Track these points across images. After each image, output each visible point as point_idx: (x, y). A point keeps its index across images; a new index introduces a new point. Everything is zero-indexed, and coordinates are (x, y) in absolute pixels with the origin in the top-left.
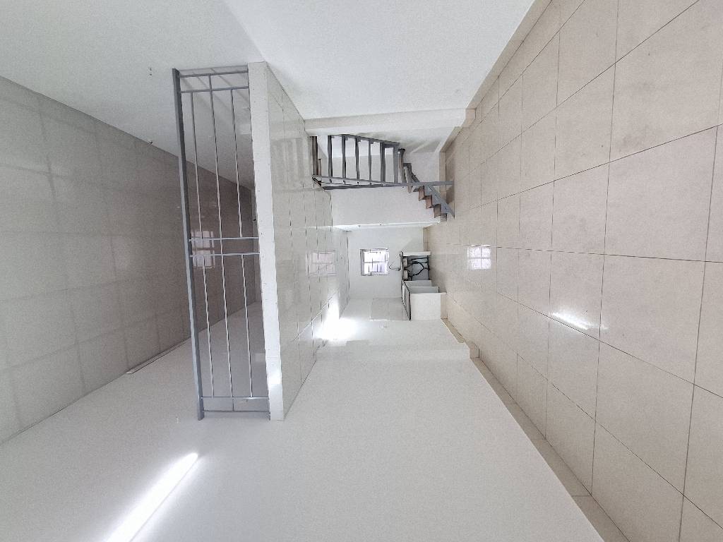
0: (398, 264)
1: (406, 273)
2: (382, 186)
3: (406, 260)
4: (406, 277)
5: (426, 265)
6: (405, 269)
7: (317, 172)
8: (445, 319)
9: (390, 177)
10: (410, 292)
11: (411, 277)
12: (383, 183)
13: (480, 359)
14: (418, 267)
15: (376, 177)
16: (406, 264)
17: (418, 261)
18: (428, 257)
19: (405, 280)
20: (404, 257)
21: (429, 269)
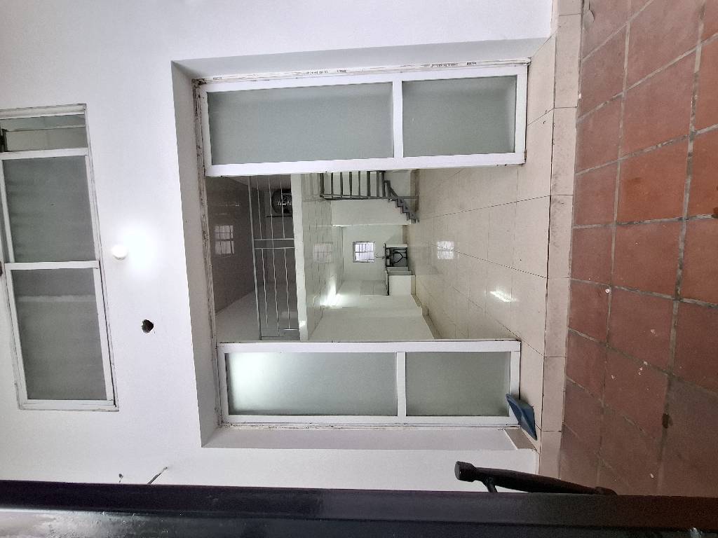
0: (382, 253)
1: (388, 260)
2: (367, 198)
3: (388, 251)
4: (388, 264)
5: (404, 255)
6: (387, 257)
7: (323, 191)
8: (414, 294)
9: (374, 193)
10: (389, 274)
11: (392, 264)
12: (369, 196)
13: (428, 315)
14: (398, 256)
15: (364, 193)
16: (388, 254)
17: (399, 251)
18: (406, 249)
19: (387, 266)
20: (386, 249)
21: (407, 258)
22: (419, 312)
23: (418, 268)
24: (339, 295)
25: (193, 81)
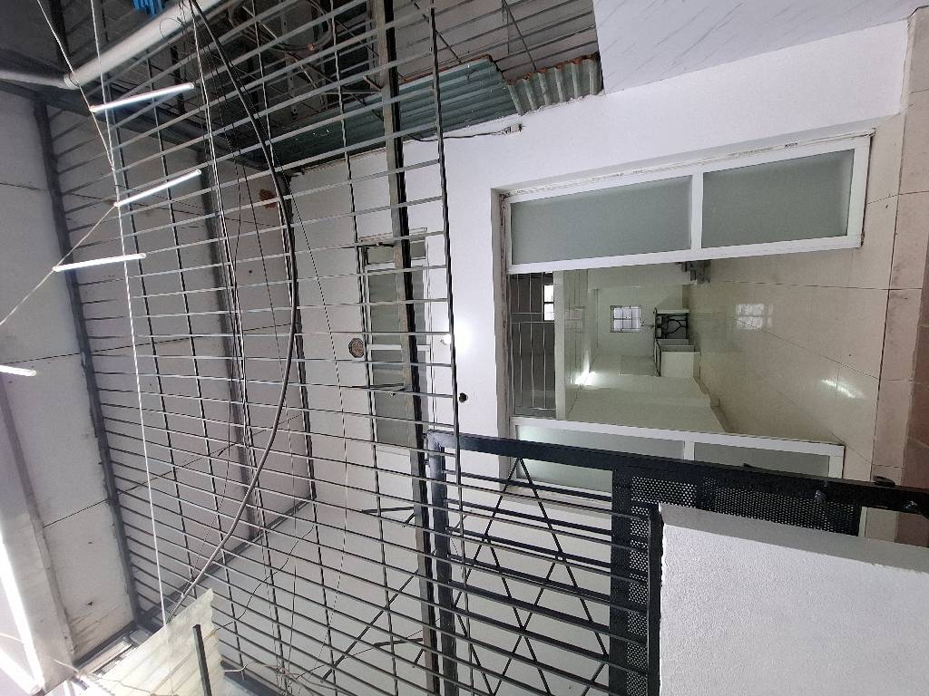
0: (651, 321)
1: (659, 331)
3: (660, 318)
4: (660, 335)
5: (683, 323)
6: (658, 326)
8: (698, 377)
10: (661, 350)
11: (665, 335)
13: (719, 408)
14: (674, 325)
16: (660, 322)
17: (675, 318)
18: (687, 314)
19: (657, 337)
20: (658, 315)
21: (687, 327)
22: (706, 402)
23: (705, 342)
24: (593, 373)
25: (500, 195)
